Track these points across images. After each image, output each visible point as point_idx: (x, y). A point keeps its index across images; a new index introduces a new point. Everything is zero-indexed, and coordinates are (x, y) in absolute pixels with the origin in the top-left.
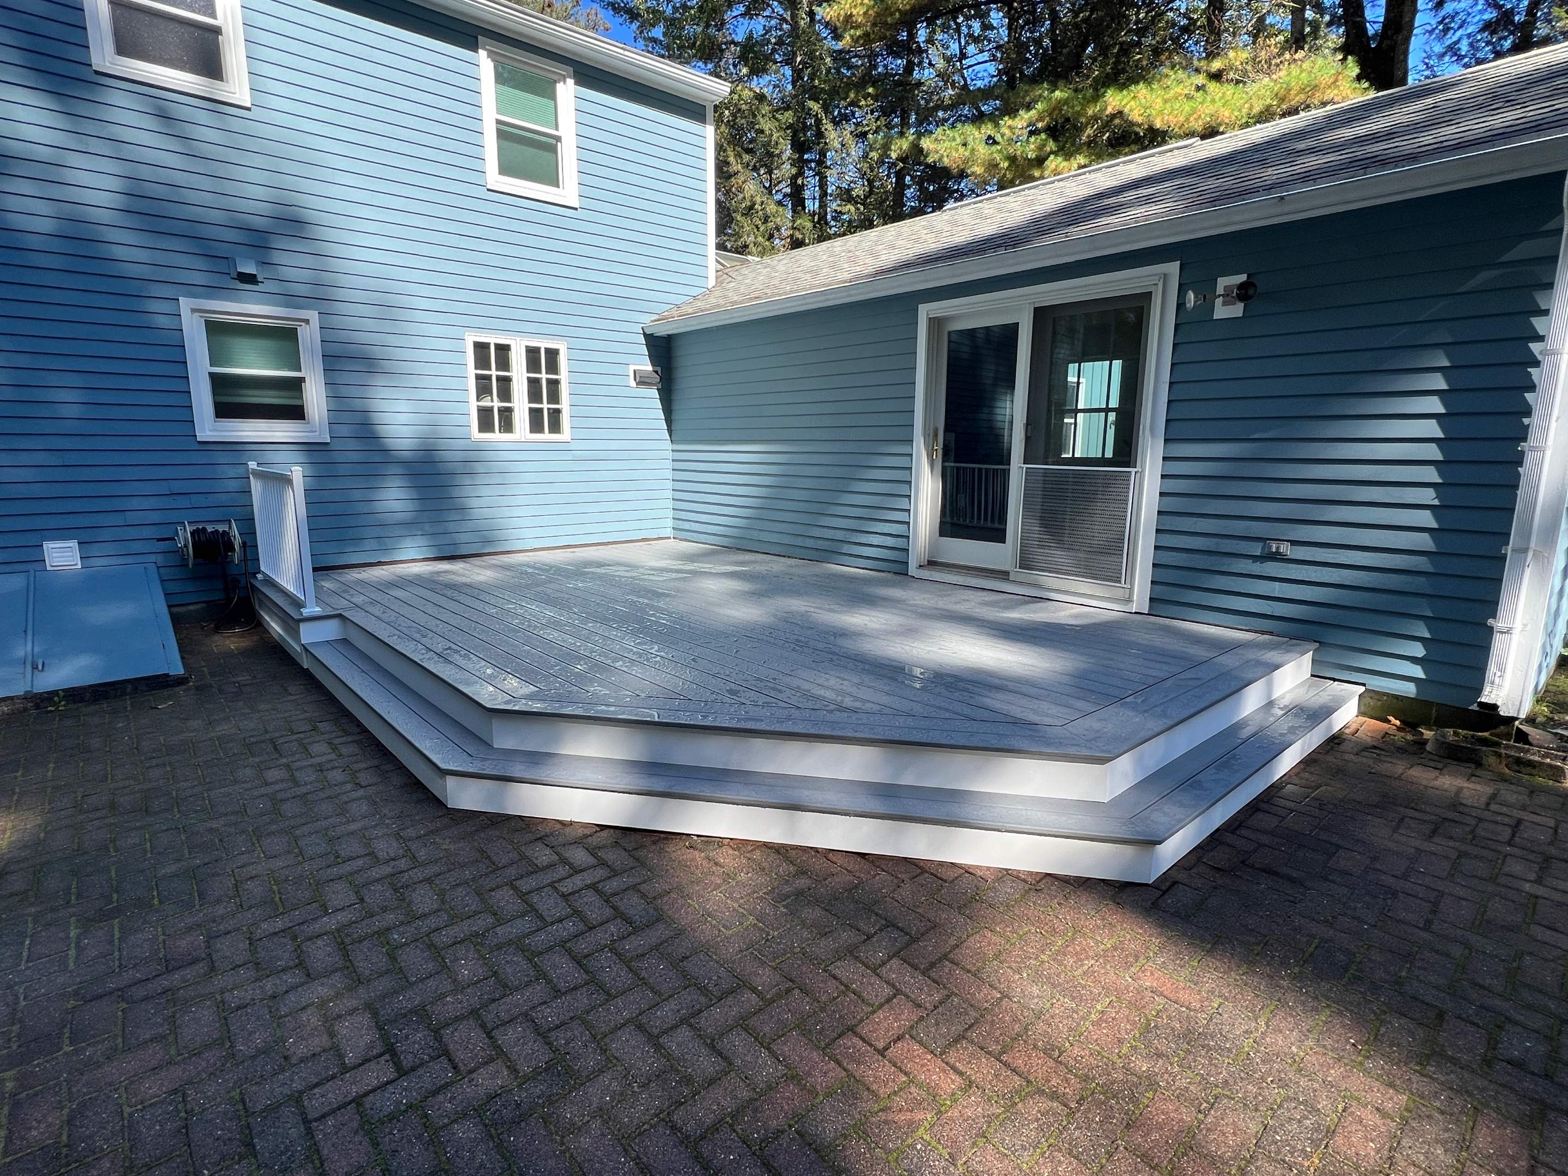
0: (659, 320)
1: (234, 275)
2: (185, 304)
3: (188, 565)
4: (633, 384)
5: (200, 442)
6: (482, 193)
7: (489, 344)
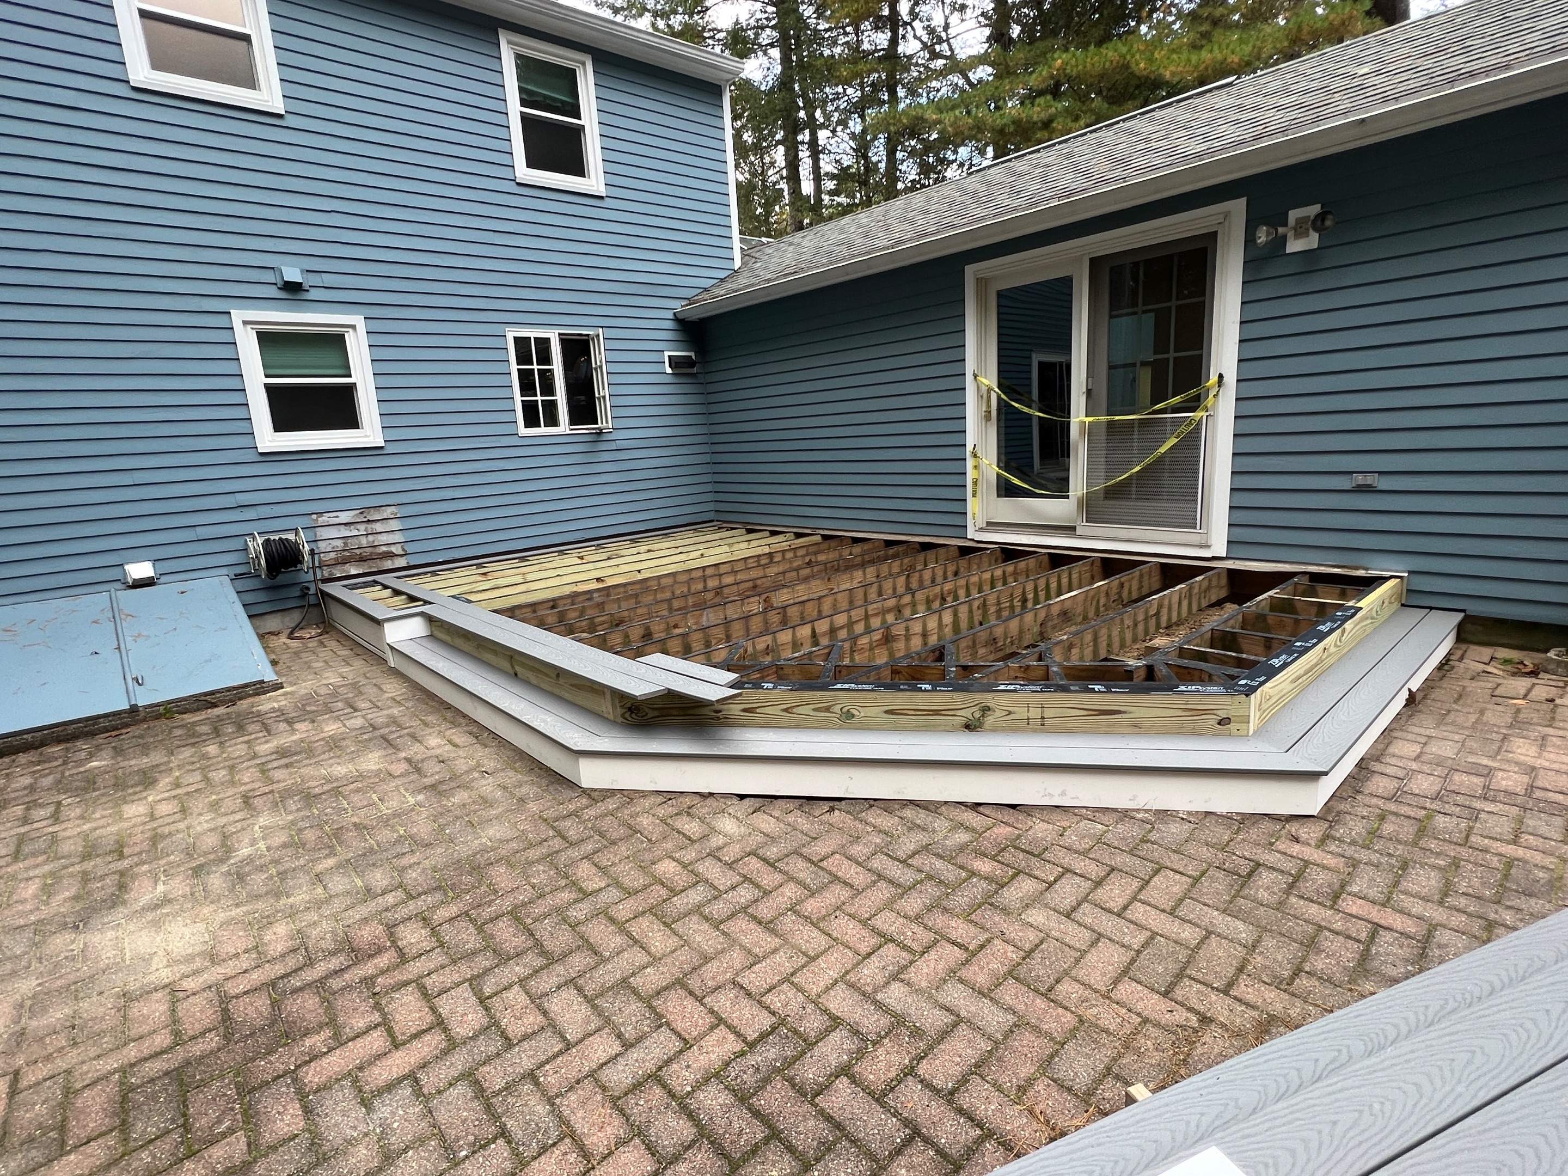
0: (687, 305)
1: (280, 284)
2: (238, 316)
3: (260, 576)
4: (669, 370)
5: (262, 454)
6: (510, 187)
7: (529, 339)
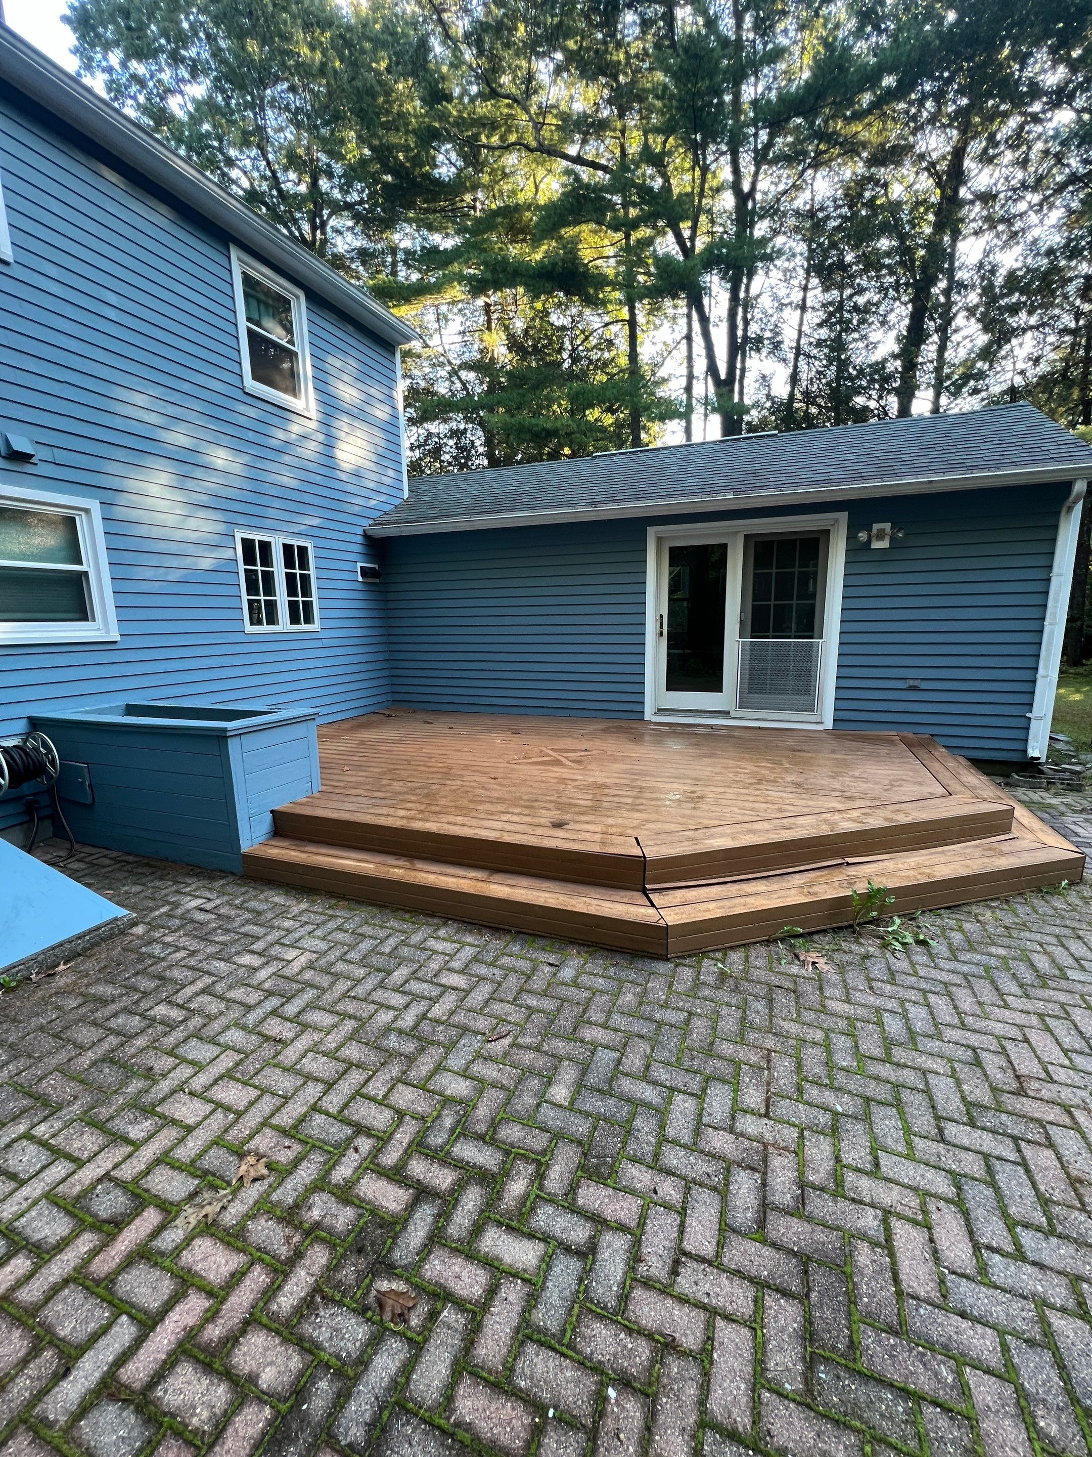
0: (374, 524)
1: (5, 452)
4: (360, 579)
6: (239, 395)
7: (253, 541)
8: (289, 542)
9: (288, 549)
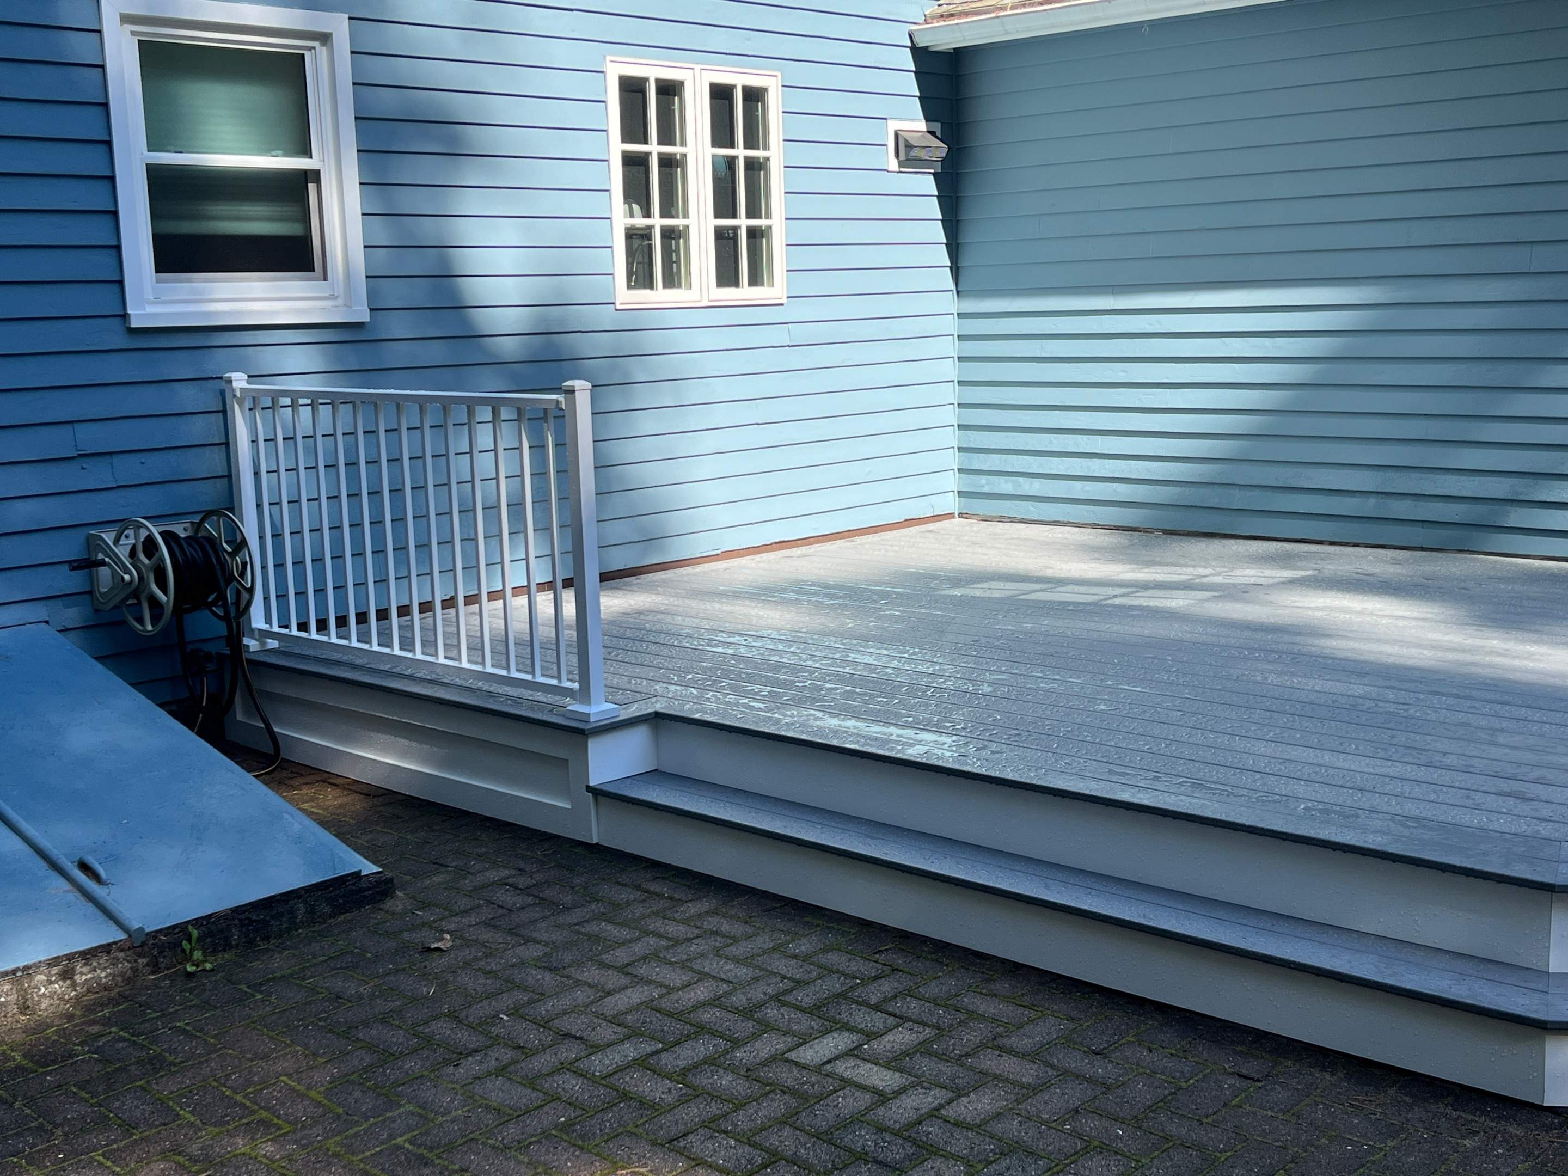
0: (944, 17)
2: (111, 4)
4: (893, 164)
5: (133, 331)
7: (645, 80)
8: (723, 79)
9: (721, 94)
